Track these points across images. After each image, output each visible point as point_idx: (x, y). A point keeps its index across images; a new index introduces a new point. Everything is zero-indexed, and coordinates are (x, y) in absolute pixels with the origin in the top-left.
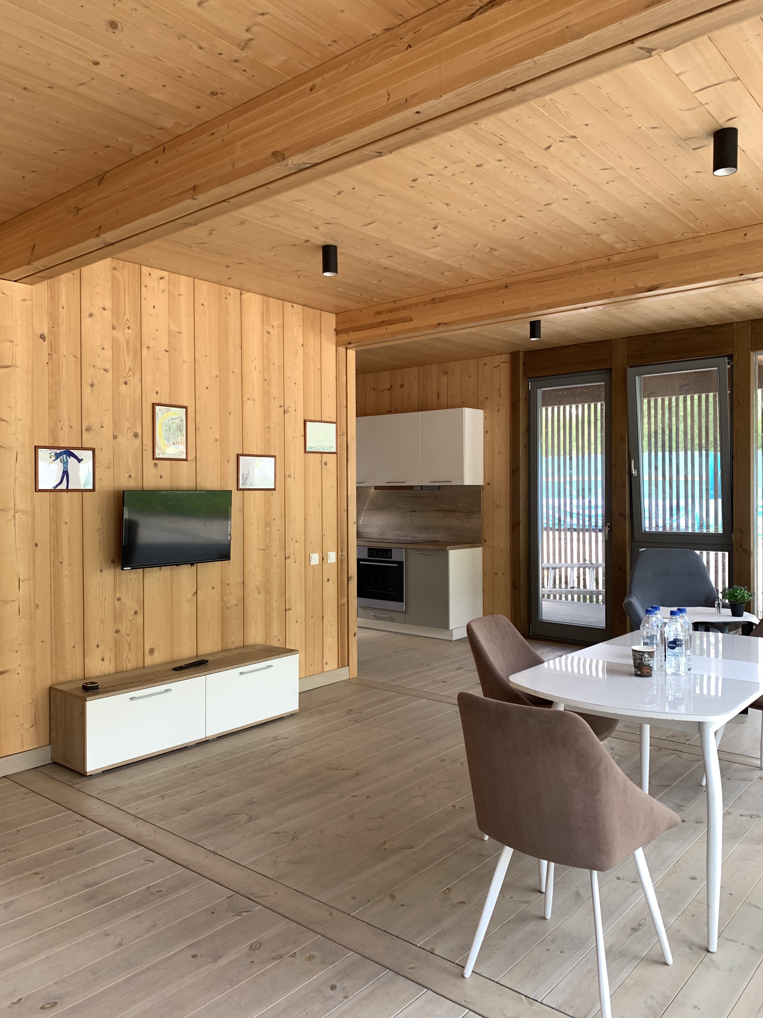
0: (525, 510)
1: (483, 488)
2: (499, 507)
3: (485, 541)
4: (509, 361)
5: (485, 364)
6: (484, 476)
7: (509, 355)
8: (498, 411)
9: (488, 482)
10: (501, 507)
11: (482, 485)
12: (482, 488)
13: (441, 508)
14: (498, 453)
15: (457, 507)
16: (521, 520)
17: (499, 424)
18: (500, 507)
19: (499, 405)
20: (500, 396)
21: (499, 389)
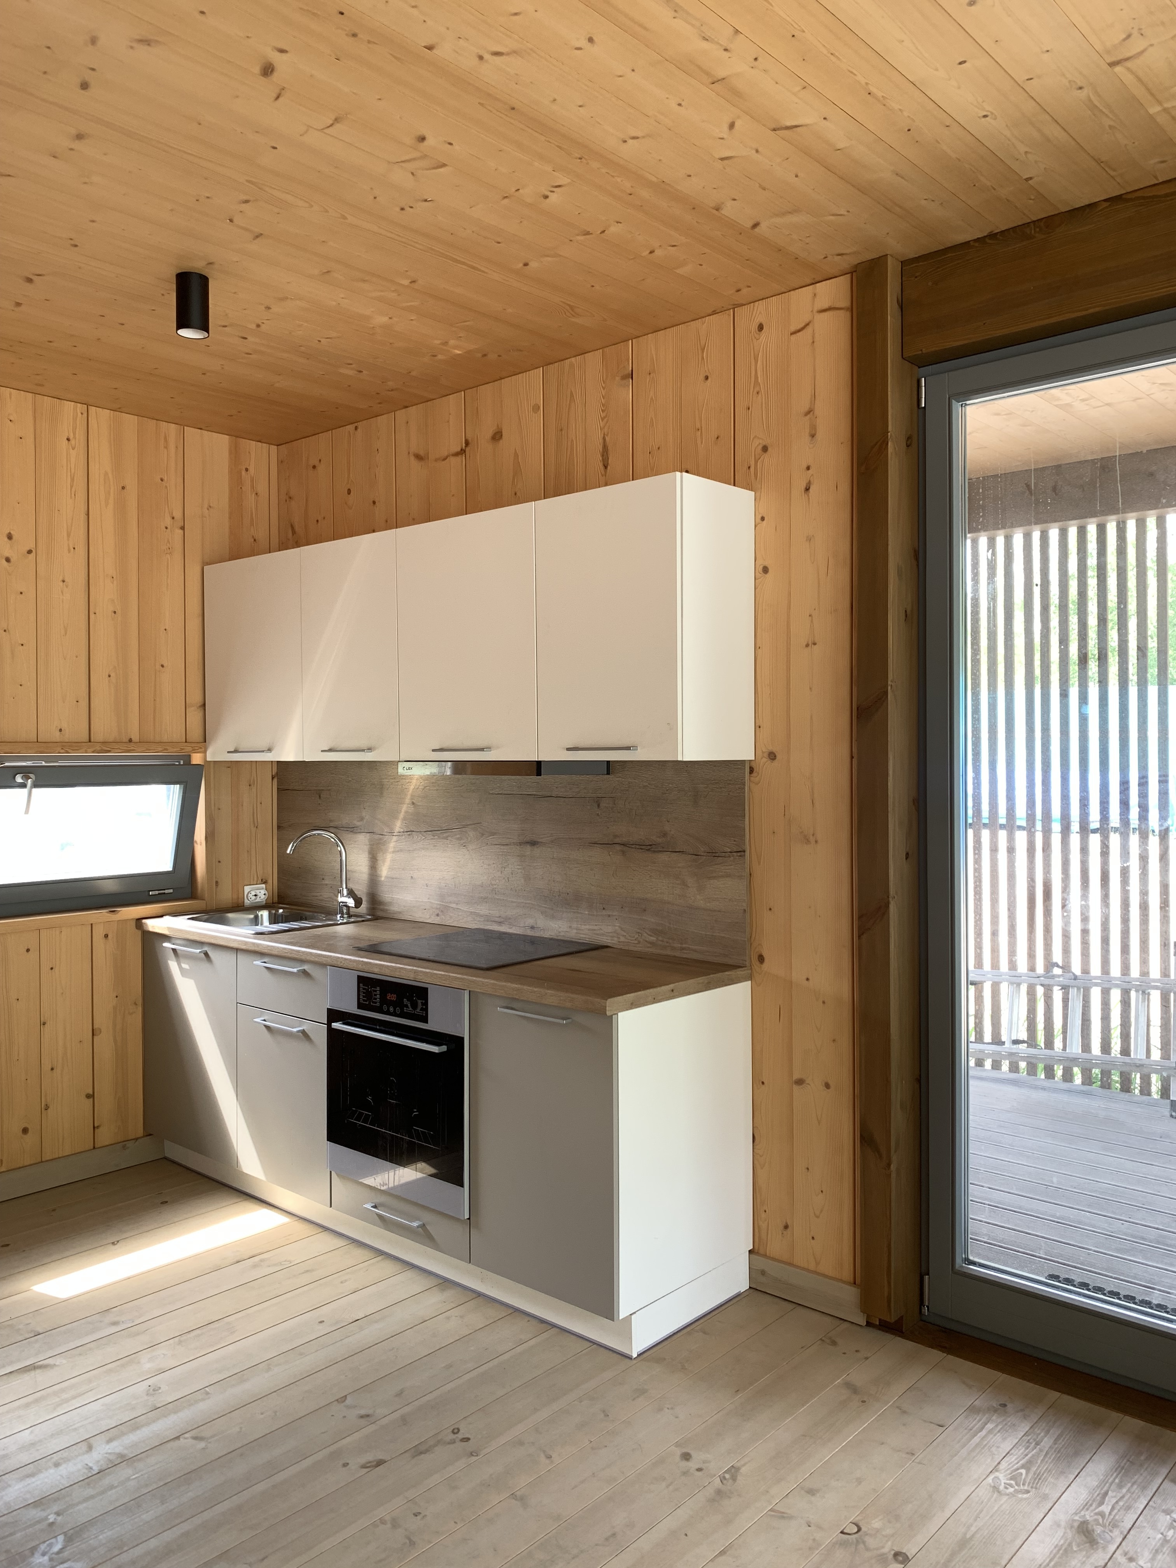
0: (907, 854)
1: (752, 770)
2: (808, 841)
3: (761, 959)
4: (845, 302)
5: (761, 327)
6: (758, 727)
7: (844, 281)
8: (807, 489)
9: (771, 748)
10: (816, 842)
11: (750, 761)
12: (747, 770)
13: (616, 836)
14: (807, 645)
15: (665, 835)
16: (892, 892)
17: (809, 539)
18: (812, 839)
19: (808, 468)
20: (813, 436)
21: (809, 412)
